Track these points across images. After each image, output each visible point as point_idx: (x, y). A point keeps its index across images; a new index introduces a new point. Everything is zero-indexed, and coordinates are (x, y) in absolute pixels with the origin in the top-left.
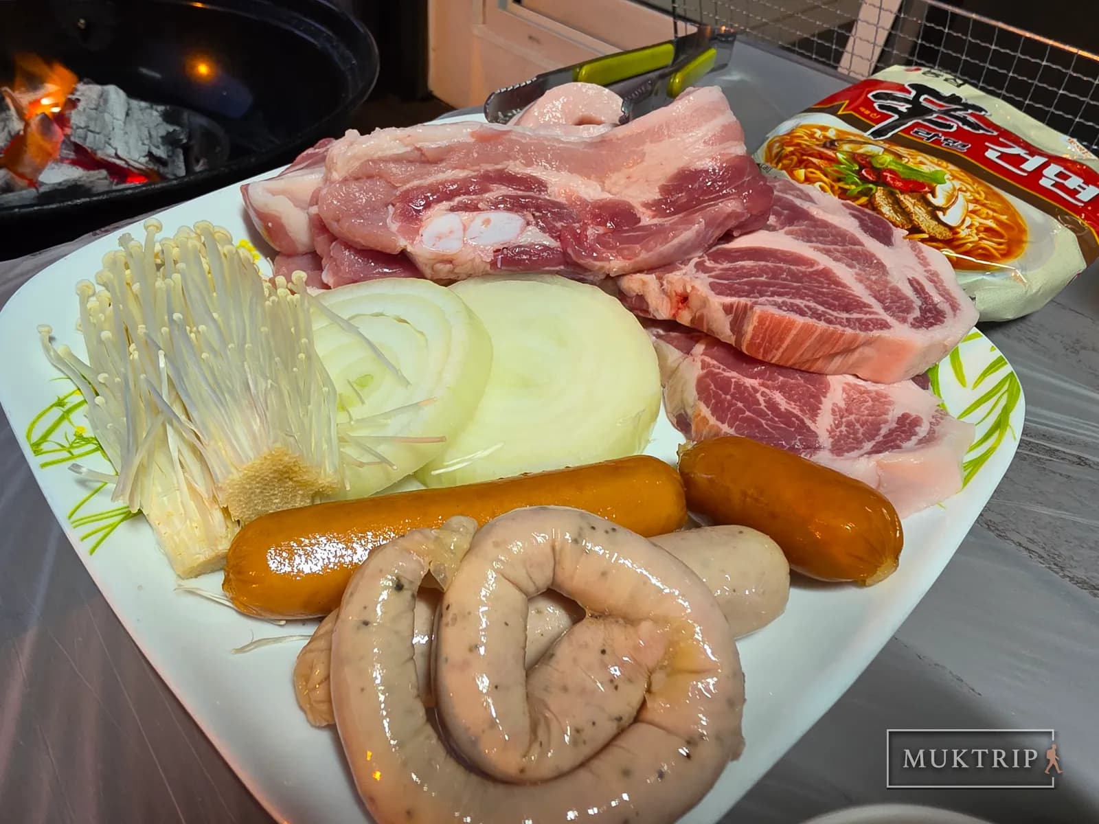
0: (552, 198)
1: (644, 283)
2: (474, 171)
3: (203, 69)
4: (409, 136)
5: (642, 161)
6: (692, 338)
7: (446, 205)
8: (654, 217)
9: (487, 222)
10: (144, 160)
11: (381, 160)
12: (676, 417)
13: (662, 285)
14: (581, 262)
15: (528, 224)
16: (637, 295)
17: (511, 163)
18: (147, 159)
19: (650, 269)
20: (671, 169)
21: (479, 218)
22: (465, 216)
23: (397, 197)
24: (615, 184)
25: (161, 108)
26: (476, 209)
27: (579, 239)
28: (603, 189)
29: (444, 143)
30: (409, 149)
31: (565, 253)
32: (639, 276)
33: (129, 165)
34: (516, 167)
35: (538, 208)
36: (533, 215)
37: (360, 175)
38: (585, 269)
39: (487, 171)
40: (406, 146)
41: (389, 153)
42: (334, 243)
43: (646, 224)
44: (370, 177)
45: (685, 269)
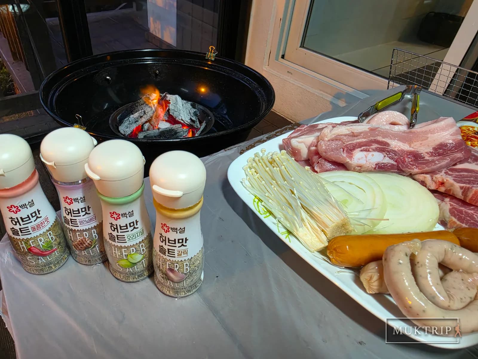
0: (392, 149)
1: (425, 177)
2: (368, 139)
3: (203, 90)
4: (351, 129)
5: (427, 139)
6: (443, 196)
7: (359, 149)
8: (430, 157)
9: (373, 155)
10: (189, 121)
11: (341, 135)
12: (441, 221)
13: (432, 179)
14: (403, 169)
15: (385, 156)
16: (422, 181)
17: (379, 137)
18: (190, 120)
19: (427, 173)
20: (437, 142)
21: (371, 154)
22: (365, 153)
23: (344, 146)
24: (415, 145)
25: (190, 103)
26: (369, 151)
27: (404, 162)
28: (410, 147)
29: (360, 131)
30: (350, 132)
31: (398, 166)
32: (423, 175)
33: (184, 122)
34: (380, 138)
35: (388, 151)
36: (386, 154)
37: (334, 139)
38: (403, 172)
39: (372, 139)
40: (349, 131)
41: (344, 133)
42: (320, 159)
43: (427, 159)
44: (336, 140)
45: (441, 174)
